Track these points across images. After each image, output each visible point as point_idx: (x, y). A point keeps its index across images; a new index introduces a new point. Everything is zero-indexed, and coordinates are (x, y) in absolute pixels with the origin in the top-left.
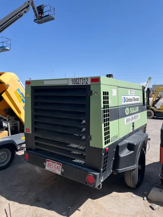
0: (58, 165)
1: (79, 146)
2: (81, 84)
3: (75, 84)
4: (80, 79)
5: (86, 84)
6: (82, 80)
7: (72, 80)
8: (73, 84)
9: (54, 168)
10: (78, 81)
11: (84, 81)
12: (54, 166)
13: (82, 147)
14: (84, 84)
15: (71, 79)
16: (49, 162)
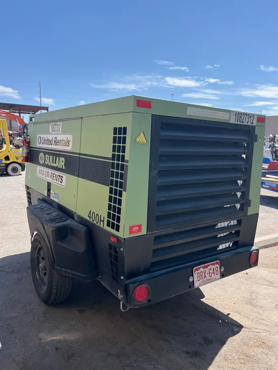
0: (213, 266)
1: (228, 222)
2: (246, 124)
3: (239, 123)
4: (246, 114)
5: (251, 124)
6: (247, 117)
7: (236, 115)
8: (236, 122)
9: (207, 276)
10: (242, 118)
11: (250, 119)
12: (207, 272)
13: (232, 222)
14: (249, 124)
15: (235, 112)
16: (199, 271)
